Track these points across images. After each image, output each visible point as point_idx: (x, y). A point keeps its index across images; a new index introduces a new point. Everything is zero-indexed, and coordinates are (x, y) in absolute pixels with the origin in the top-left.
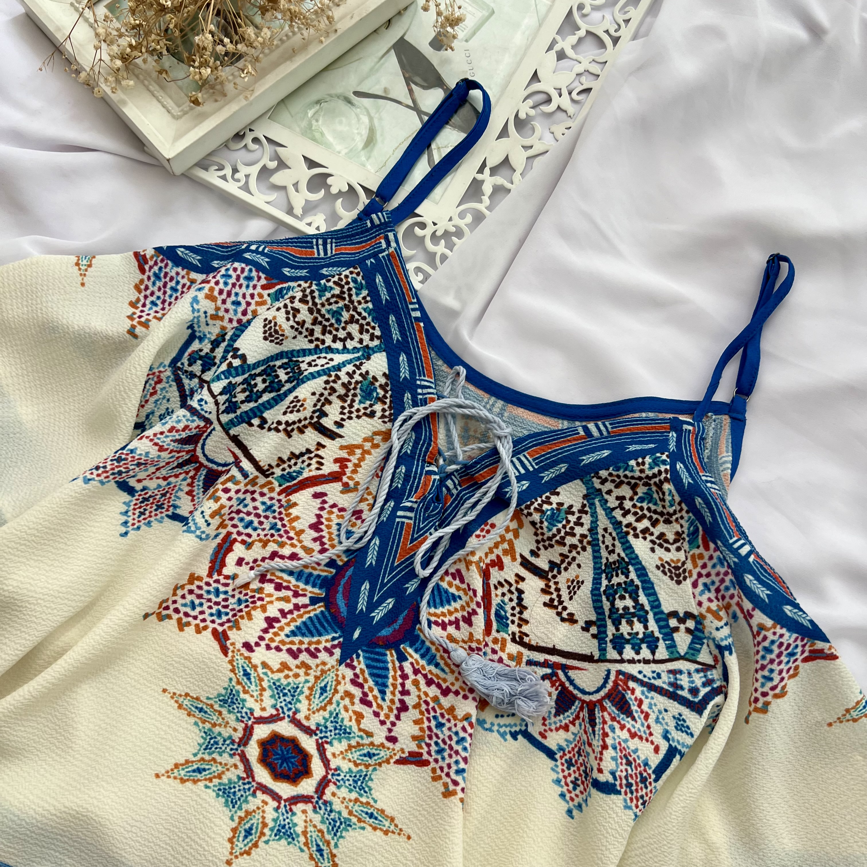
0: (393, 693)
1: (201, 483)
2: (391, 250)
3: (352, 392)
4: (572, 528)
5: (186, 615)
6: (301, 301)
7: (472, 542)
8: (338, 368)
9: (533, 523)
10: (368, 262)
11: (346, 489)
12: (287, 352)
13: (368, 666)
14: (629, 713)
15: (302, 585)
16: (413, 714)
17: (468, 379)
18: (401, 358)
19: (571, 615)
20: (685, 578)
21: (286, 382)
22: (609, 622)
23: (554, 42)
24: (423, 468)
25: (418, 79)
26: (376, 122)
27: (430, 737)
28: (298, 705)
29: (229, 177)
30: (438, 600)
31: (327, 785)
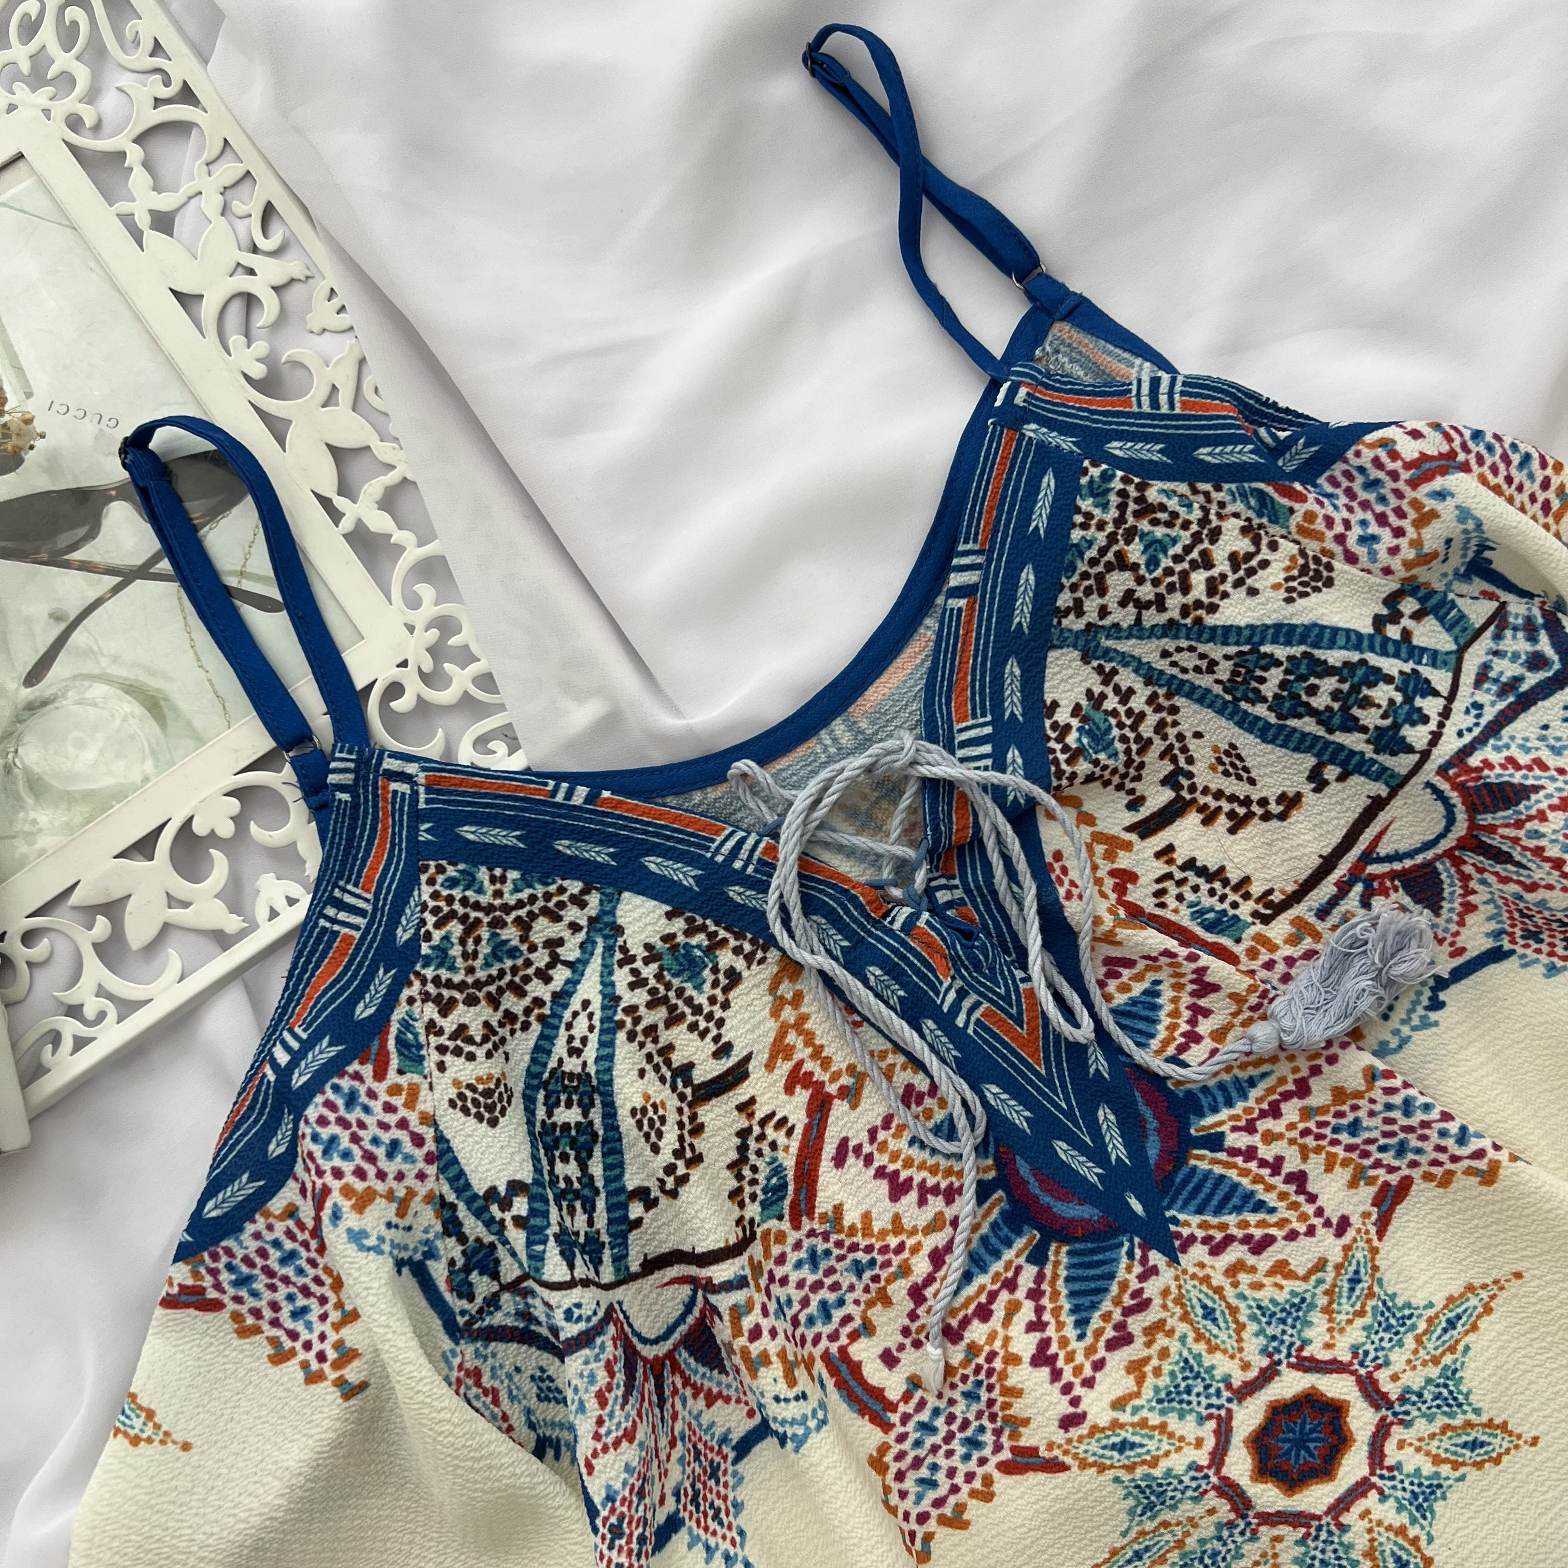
0: (1270, 1188)
1: (702, 1370)
2: (421, 778)
3: (671, 994)
4: (1129, 713)
5: (939, 1503)
6: (444, 1013)
7: (1073, 910)
8: (611, 999)
9: (1090, 779)
10: (424, 837)
11: (852, 1095)
12: (528, 1086)
13: (1200, 1211)
14: (1524, 792)
15: (997, 1267)
16: (1314, 1166)
17: (762, 763)
18: (652, 867)
19: (1282, 798)
20: (1330, 567)
21: (585, 1114)
22: (1339, 737)
23: (128, 221)
24: (890, 932)
25: (64, 540)
26: (118, 670)
27: (1366, 1154)
28: (1218, 1374)
29: (84, 1031)
30: (1142, 1026)
31: (1375, 1383)
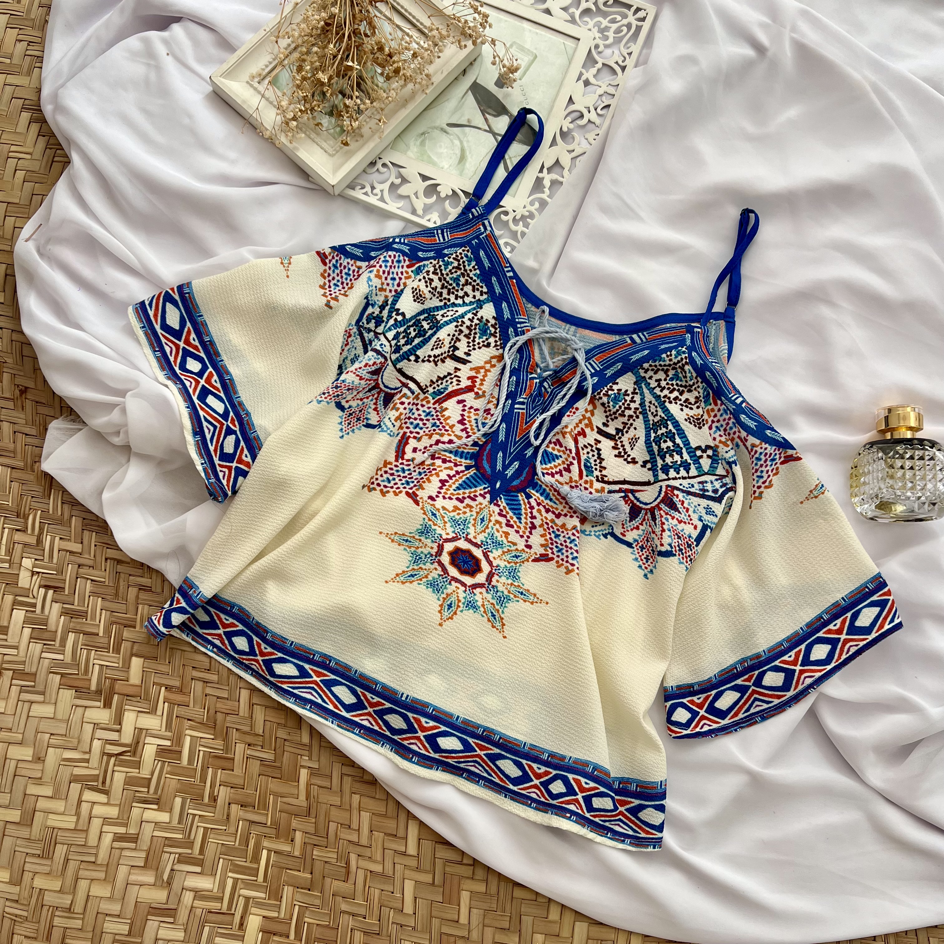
0: (526, 518)
1: (382, 402)
2: (488, 232)
3: (474, 331)
4: (629, 405)
5: (385, 487)
6: (433, 273)
7: (565, 420)
8: (462, 316)
9: (603, 404)
10: (473, 242)
11: (478, 396)
12: (427, 310)
13: (507, 504)
14: (676, 509)
15: (458, 459)
16: (539, 531)
17: (550, 314)
18: (503, 305)
19: (633, 459)
20: (704, 425)
21: (429, 329)
22: (658, 458)
23: (581, 74)
24: (527, 376)
25: (490, 111)
26: (465, 144)
27: (552, 544)
28: (468, 530)
29: (370, 193)
30: (547, 460)
31: (493, 576)
